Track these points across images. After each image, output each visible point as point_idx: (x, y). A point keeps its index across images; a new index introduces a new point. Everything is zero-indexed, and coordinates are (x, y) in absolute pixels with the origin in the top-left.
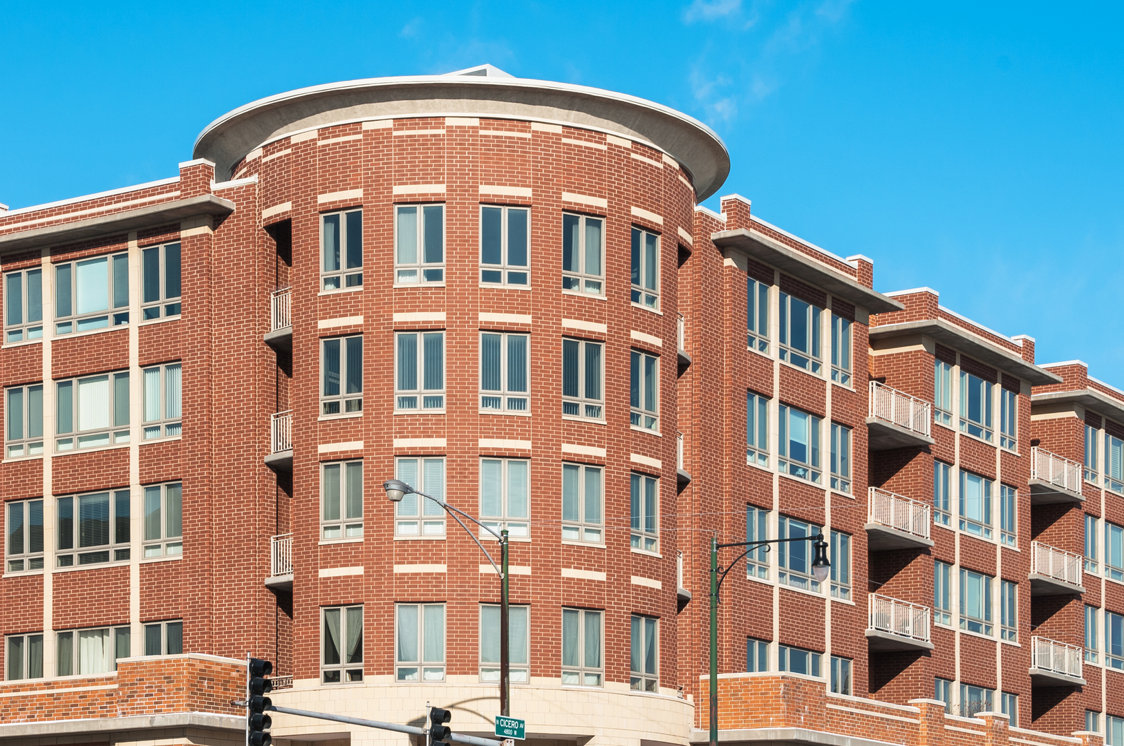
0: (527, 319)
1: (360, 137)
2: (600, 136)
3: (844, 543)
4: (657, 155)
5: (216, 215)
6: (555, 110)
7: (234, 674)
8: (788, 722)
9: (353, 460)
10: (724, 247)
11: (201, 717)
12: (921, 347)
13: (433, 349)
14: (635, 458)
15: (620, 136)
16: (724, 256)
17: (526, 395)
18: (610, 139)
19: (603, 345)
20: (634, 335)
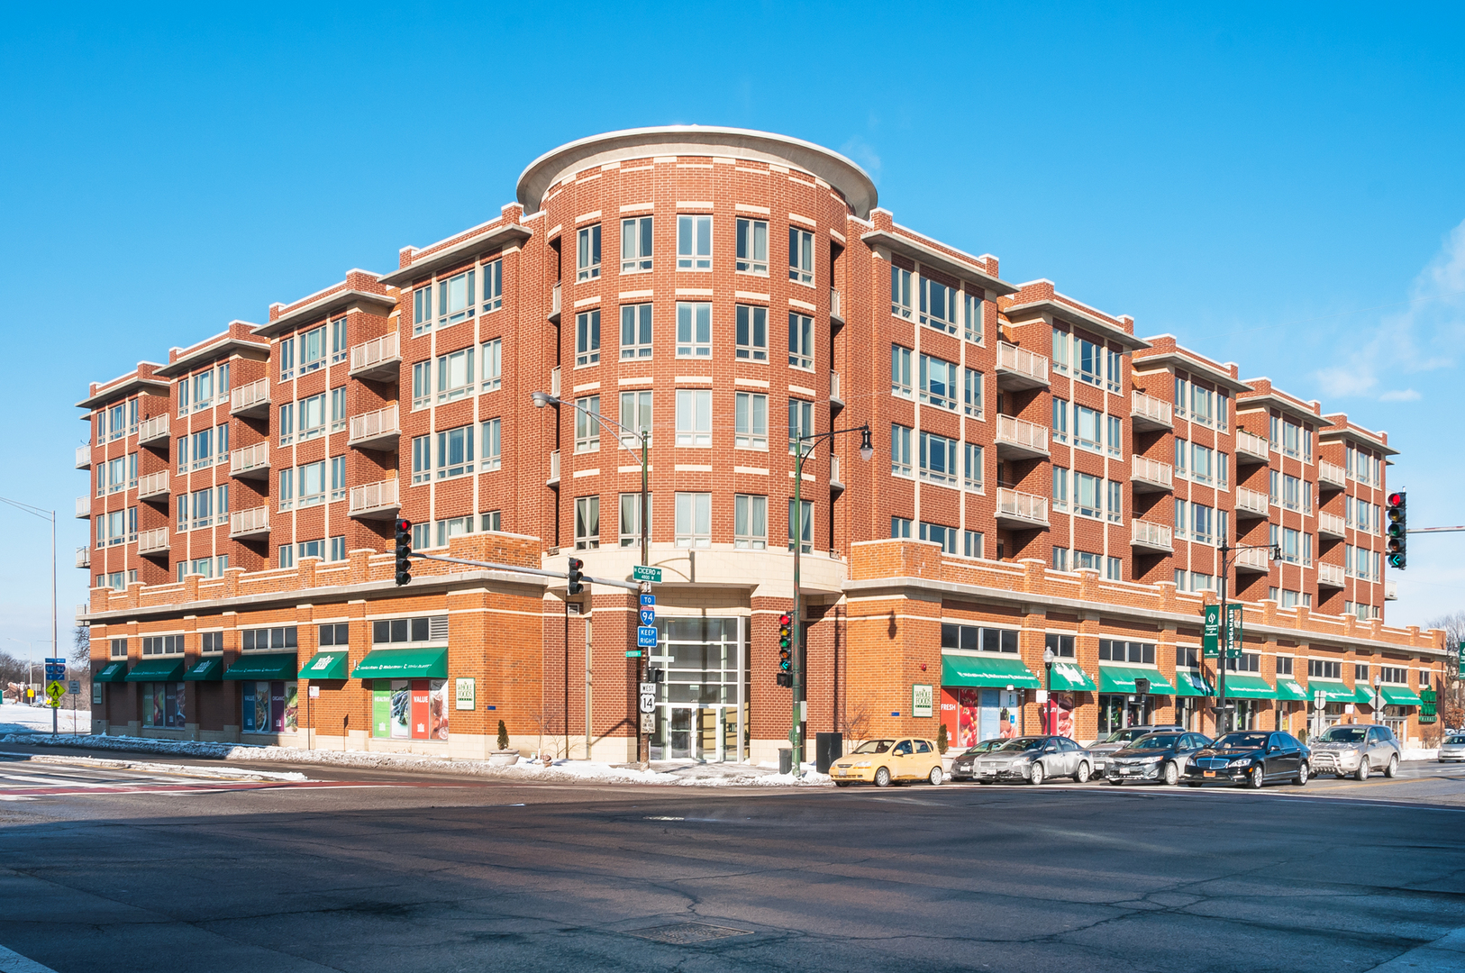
0: (709, 292)
1: (600, 175)
2: (765, 165)
3: (977, 453)
4: (812, 179)
5: (522, 239)
6: (729, 147)
7: (523, 545)
8: (906, 573)
9: (594, 395)
10: (871, 243)
11: (491, 574)
12: (1041, 320)
13: (646, 314)
14: (792, 388)
15: (780, 165)
16: (872, 251)
17: (709, 345)
18: (771, 167)
19: (768, 309)
20: (793, 302)
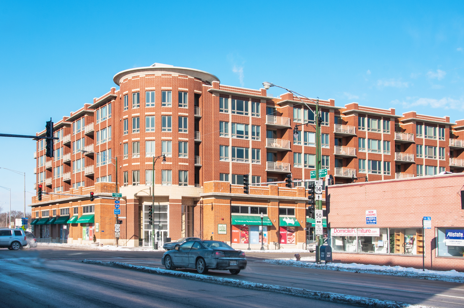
0: (154, 113)
1: (128, 81)
2: (170, 75)
4: (187, 77)
6: (159, 71)
7: (113, 185)
9: (127, 143)
10: (211, 92)
11: (104, 194)
12: (288, 106)
13: (138, 120)
14: (179, 139)
15: (176, 74)
16: (212, 94)
17: (154, 128)
18: (172, 75)
19: (172, 116)
20: (179, 114)
